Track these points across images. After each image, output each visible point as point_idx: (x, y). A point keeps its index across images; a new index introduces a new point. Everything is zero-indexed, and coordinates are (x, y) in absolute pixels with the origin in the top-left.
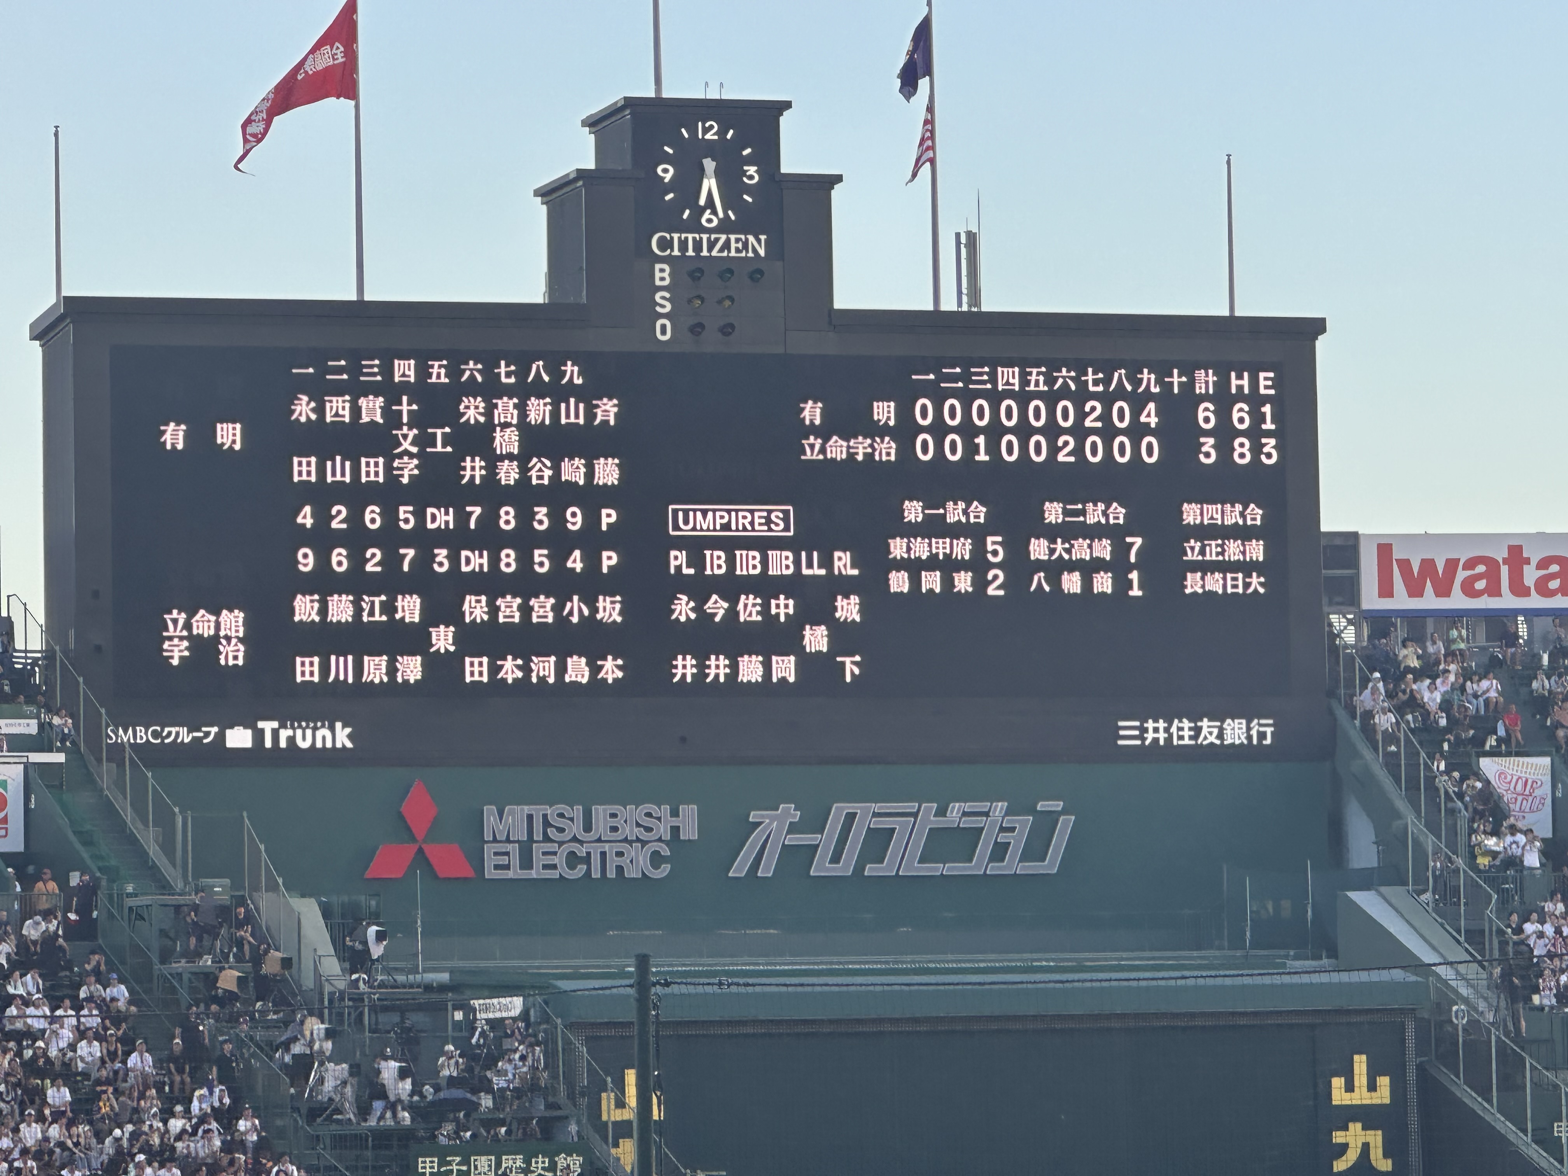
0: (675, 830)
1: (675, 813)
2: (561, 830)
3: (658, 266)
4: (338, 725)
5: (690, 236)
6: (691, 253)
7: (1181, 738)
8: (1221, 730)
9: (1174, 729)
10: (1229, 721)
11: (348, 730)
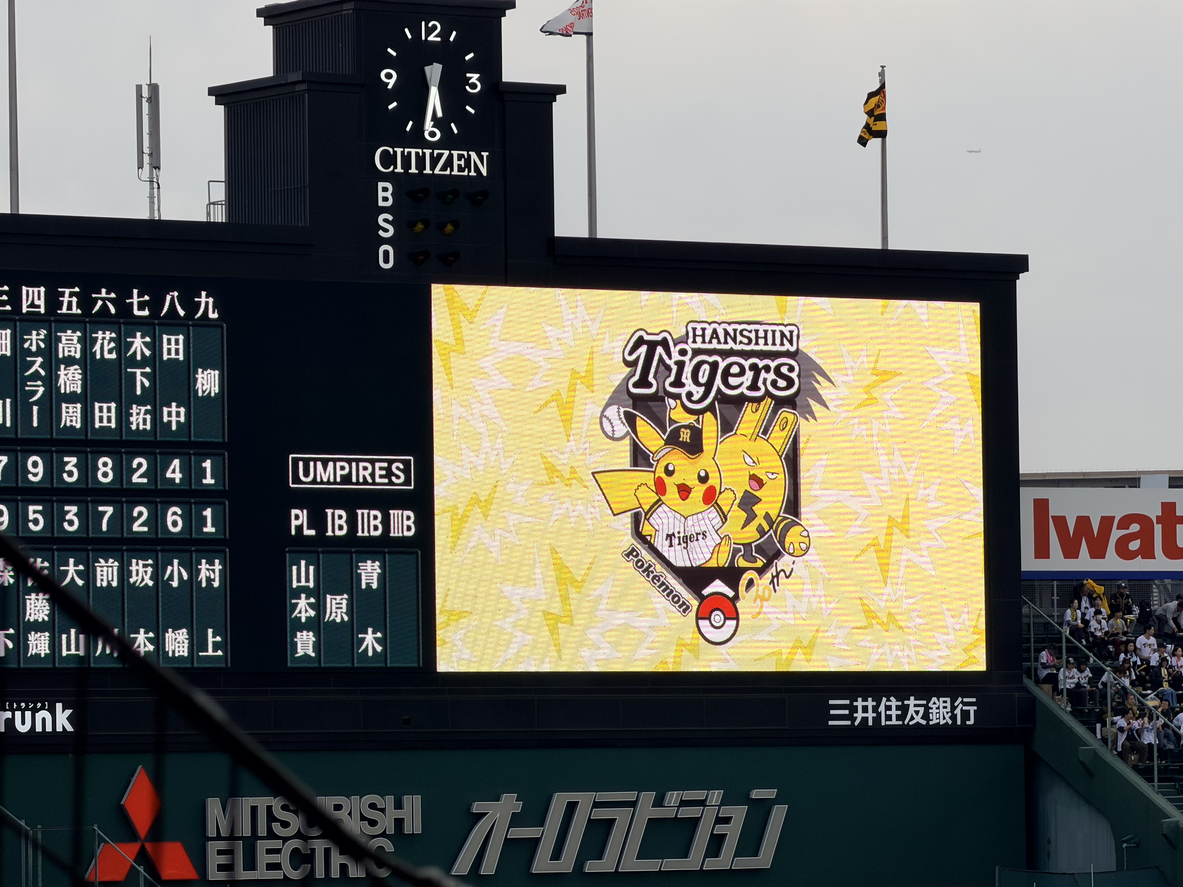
0: (399, 823)
1: (399, 805)
2: (285, 824)
3: (381, 185)
4: (59, 706)
5: (413, 151)
6: (413, 170)
7: (889, 718)
8: (927, 708)
9: (882, 708)
10: (934, 699)
11: (68, 712)
